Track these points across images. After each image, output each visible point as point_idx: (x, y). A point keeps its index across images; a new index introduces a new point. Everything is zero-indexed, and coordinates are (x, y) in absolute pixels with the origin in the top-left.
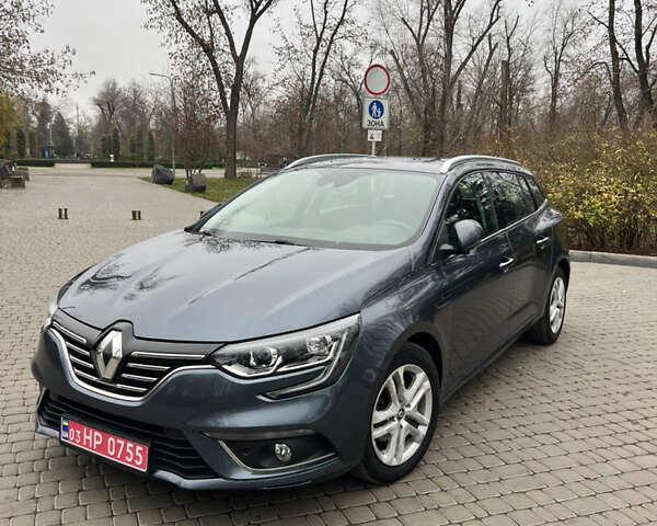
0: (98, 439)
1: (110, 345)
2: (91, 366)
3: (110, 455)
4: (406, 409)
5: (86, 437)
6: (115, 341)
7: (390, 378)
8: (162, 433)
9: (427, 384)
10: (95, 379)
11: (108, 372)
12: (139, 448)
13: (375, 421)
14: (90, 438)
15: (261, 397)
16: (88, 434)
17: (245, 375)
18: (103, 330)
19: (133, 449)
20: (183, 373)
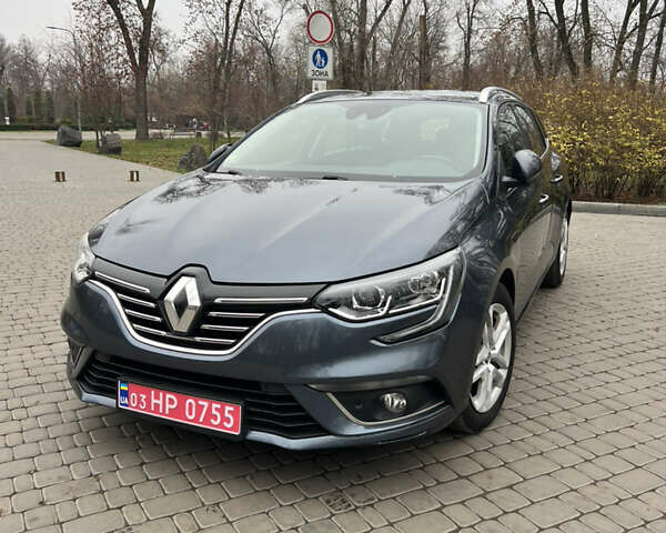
0: (171, 402)
1: (183, 294)
2: (158, 319)
3: (189, 418)
4: (492, 353)
5: (154, 401)
6: (189, 288)
8: (260, 390)
10: (163, 333)
11: (182, 324)
12: (228, 408)
14: (160, 402)
15: (373, 342)
16: (157, 397)
17: (353, 318)
18: (168, 278)
19: (221, 411)
20: (282, 319)
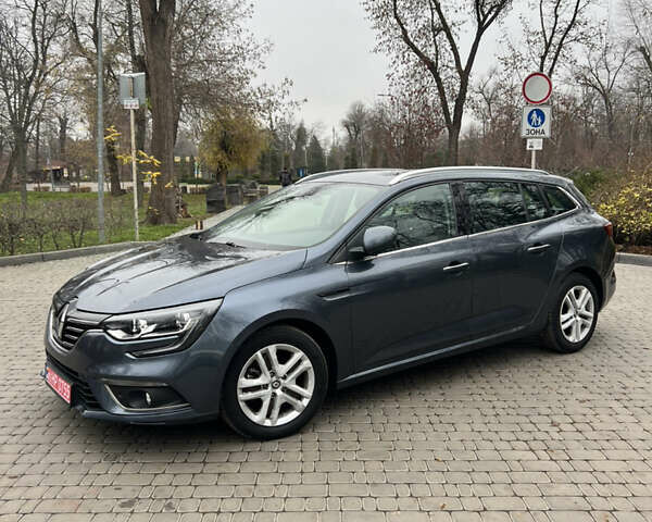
3: (59, 390)
4: (282, 381)
6: (65, 310)
7: (259, 353)
9: (307, 363)
12: (68, 386)
13: (239, 386)
14: (54, 379)
15: (128, 355)
16: (53, 376)
17: (120, 338)
20: (87, 334)
